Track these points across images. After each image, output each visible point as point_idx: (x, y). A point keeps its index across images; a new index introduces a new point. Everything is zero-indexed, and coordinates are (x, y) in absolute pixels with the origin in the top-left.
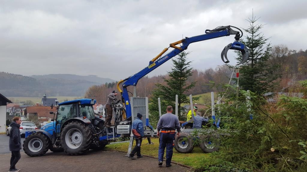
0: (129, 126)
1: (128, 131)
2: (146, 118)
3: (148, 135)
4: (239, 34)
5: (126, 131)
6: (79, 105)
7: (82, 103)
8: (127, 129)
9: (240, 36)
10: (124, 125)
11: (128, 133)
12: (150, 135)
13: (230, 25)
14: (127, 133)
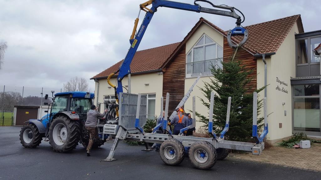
0: (116, 125)
1: (115, 131)
2: (136, 118)
3: (137, 138)
4: (240, 19)
5: (113, 131)
6: (71, 98)
7: (75, 96)
8: (114, 129)
9: (241, 22)
10: (112, 124)
11: (115, 134)
12: (139, 138)
13: (235, 7)
14: (113, 134)
